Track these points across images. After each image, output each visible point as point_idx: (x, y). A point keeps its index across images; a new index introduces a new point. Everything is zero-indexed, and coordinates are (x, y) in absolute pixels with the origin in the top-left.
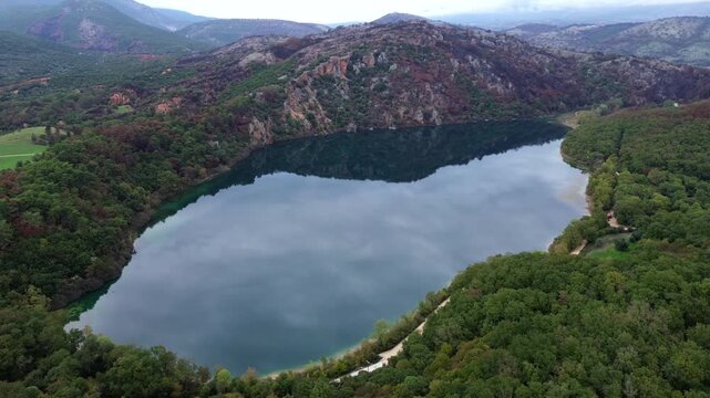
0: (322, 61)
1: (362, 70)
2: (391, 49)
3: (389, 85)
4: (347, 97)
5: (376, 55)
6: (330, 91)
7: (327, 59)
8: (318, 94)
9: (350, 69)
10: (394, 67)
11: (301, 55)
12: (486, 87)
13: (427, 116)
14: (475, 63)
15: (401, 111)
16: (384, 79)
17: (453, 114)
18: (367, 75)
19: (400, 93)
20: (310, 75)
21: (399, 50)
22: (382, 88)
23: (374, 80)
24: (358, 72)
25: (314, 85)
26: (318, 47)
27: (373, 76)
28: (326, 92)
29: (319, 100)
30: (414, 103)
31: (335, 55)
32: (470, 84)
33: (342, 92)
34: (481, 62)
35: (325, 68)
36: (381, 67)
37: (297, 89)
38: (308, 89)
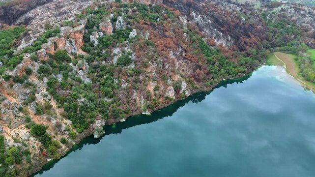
0: (50, 36)
1: (101, 40)
2: (127, 12)
3: (133, 57)
4: (87, 81)
5: (114, 20)
6: (65, 77)
7: (57, 32)
8: (50, 84)
9: (86, 40)
10: (133, 34)
11: (28, 21)
12: (214, 45)
13: (177, 89)
14: (198, 19)
15: (151, 87)
16: (127, 49)
17: (198, 80)
18: (107, 46)
19: (146, 66)
20: (35, 59)
21: (134, 11)
22: (126, 61)
23: (116, 51)
24: (96, 43)
25: (43, 71)
26: (48, 9)
27: (113, 46)
28: (60, 78)
29: (52, 93)
30: (162, 76)
31: (67, 24)
32: (202, 42)
33: (81, 73)
34: (203, 19)
35: (55, 45)
36: (120, 35)
37: (16, 86)
38: (33, 79)
